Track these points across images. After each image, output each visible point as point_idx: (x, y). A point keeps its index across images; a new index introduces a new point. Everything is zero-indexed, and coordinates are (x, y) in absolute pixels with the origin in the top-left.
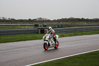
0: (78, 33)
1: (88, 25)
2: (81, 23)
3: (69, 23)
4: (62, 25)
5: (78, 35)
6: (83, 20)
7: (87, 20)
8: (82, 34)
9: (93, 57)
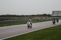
0: (12, 24)
1: (18, 19)
2: (14, 18)
3: (6, 18)
4: (2, 19)
5: (12, 25)
6: (15, 16)
7: (18, 16)
8: (14, 25)
9: (20, 38)
